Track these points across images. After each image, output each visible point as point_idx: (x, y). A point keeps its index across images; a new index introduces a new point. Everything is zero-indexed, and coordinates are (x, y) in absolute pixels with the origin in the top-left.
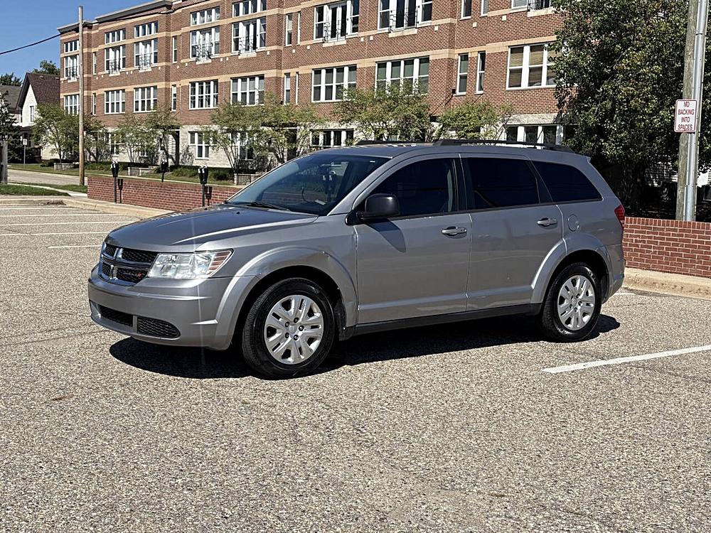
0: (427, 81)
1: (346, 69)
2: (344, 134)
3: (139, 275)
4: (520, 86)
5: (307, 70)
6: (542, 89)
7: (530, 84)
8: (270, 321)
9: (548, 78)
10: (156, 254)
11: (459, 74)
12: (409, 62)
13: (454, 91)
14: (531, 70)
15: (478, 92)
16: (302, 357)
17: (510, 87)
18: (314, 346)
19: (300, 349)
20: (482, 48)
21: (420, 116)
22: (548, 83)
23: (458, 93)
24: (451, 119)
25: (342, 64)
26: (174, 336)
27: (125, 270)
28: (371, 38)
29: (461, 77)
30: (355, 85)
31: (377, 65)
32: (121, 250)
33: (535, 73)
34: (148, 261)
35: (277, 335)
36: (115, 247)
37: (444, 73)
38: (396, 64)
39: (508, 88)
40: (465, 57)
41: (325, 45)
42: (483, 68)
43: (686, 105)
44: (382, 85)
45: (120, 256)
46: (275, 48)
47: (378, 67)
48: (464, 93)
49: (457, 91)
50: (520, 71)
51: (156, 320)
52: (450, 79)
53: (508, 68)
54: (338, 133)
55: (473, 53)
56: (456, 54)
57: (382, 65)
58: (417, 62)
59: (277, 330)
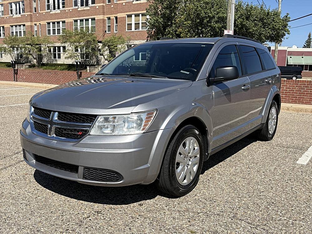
0: (95, 27)
1: (61, 23)
2: (62, 48)
3: (80, 133)
4: (131, 30)
5: (44, 22)
6: (140, 31)
7: (135, 29)
8: (178, 158)
9: (142, 27)
10: (95, 116)
11: (107, 25)
12: (87, 20)
13: (106, 31)
14: (135, 24)
15: (115, 32)
16: (191, 178)
17: (128, 30)
18: (195, 169)
19: (190, 172)
20: (116, 15)
21: (94, 41)
22: (142, 29)
23: (107, 32)
24: (108, 42)
25: (59, 20)
26: (117, 180)
27: (65, 130)
28: (71, 10)
29: (108, 26)
30: (65, 29)
31: (74, 21)
32: (57, 113)
33: (137, 25)
34: (88, 123)
35: (180, 167)
36: (50, 111)
37: (102, 25)
38: (81, 21)
39: (127, 31)
40: (109, 18)
41: (51, 13)
42: (117, 23)
43: (228, 32)
44: (76, 29)
45: (56, 118)
46: (29, 13)
47: (74, 22)
48: (110, 32)
49: (107, 31)
50: (131, 24)
51: (101, 170)
52: (104, 27)
53: (127, 23)
54: (59, 48)
55: (112, 17)
56: (105, 17)
57: (76, 21)
58: (90, 20)
59: (180, 164)
